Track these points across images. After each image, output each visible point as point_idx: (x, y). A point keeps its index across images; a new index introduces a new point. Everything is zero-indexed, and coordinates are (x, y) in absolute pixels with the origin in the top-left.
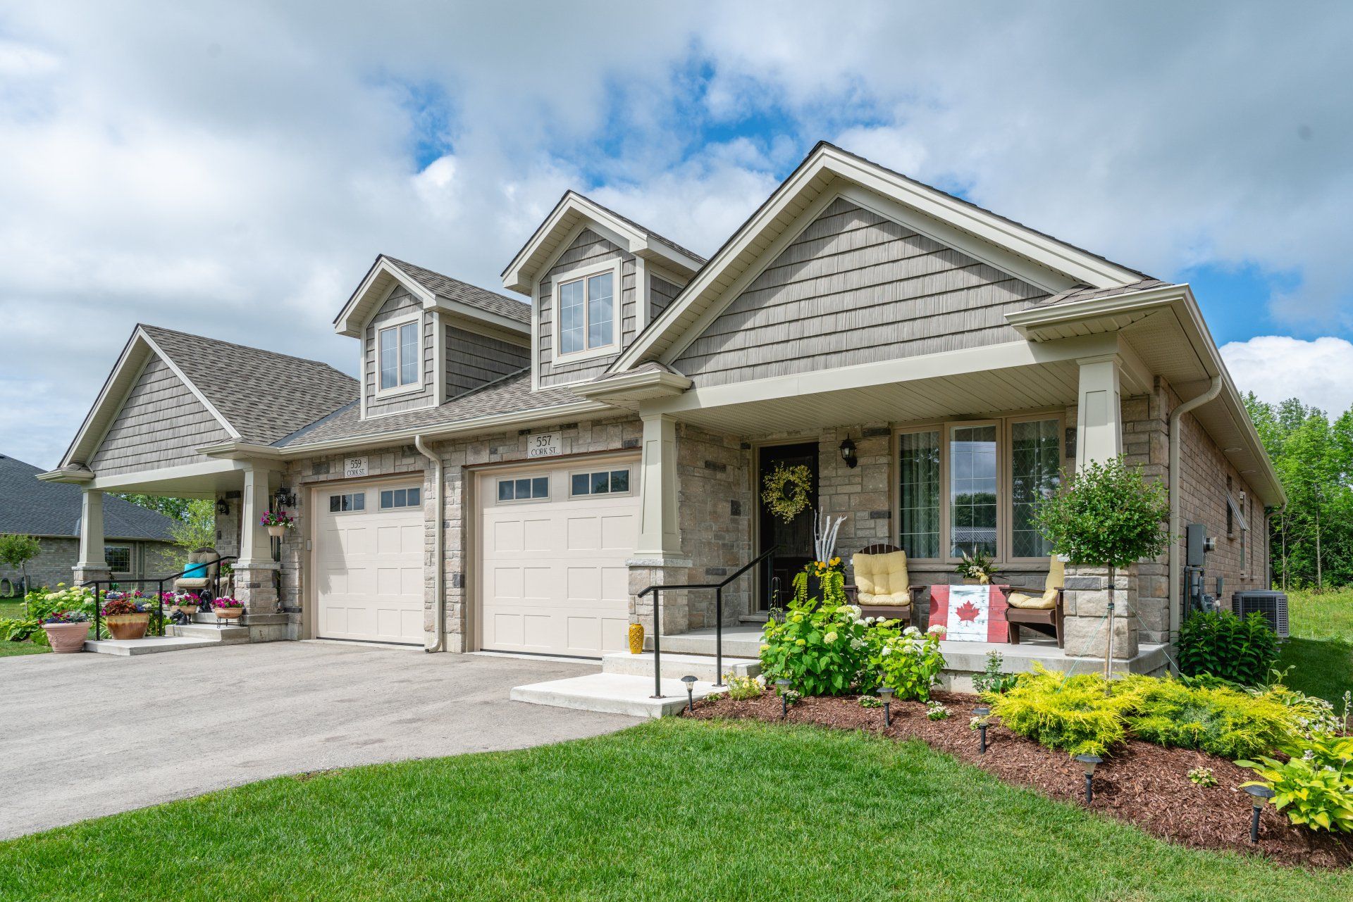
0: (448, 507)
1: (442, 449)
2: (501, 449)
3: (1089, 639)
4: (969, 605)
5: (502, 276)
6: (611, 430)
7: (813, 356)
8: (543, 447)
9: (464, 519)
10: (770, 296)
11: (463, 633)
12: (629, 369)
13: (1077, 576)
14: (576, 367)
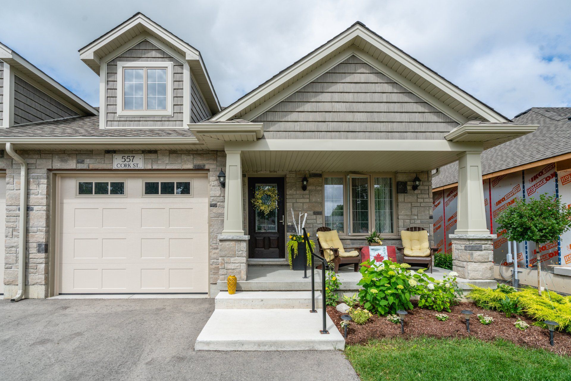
0: (32, 197)
1: (27, 156)
2: (87, 161)
3: (479, 272)
4: (379, 255)
5: (79, 51)
6: (185, 157)
7: (340, 132)
8: (127, 163)
9: (48, 205)
10: (315, 96)
11: (46, 284)
12: (227, 120)
13: (473, 245)
14: (136, 119)
